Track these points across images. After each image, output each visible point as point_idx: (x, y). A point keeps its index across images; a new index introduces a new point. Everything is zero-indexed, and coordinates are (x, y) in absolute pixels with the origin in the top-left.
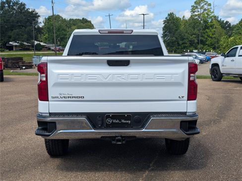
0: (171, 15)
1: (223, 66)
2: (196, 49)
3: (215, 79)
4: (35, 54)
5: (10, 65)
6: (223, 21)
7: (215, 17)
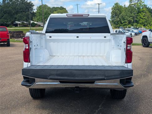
0: (116, 4)
1: (150, 37)
2: (132, 25)
3: (145, 46)
4: (31, 29)
5: (15, 36)
6: (150, 8)
7: (145, 5)
